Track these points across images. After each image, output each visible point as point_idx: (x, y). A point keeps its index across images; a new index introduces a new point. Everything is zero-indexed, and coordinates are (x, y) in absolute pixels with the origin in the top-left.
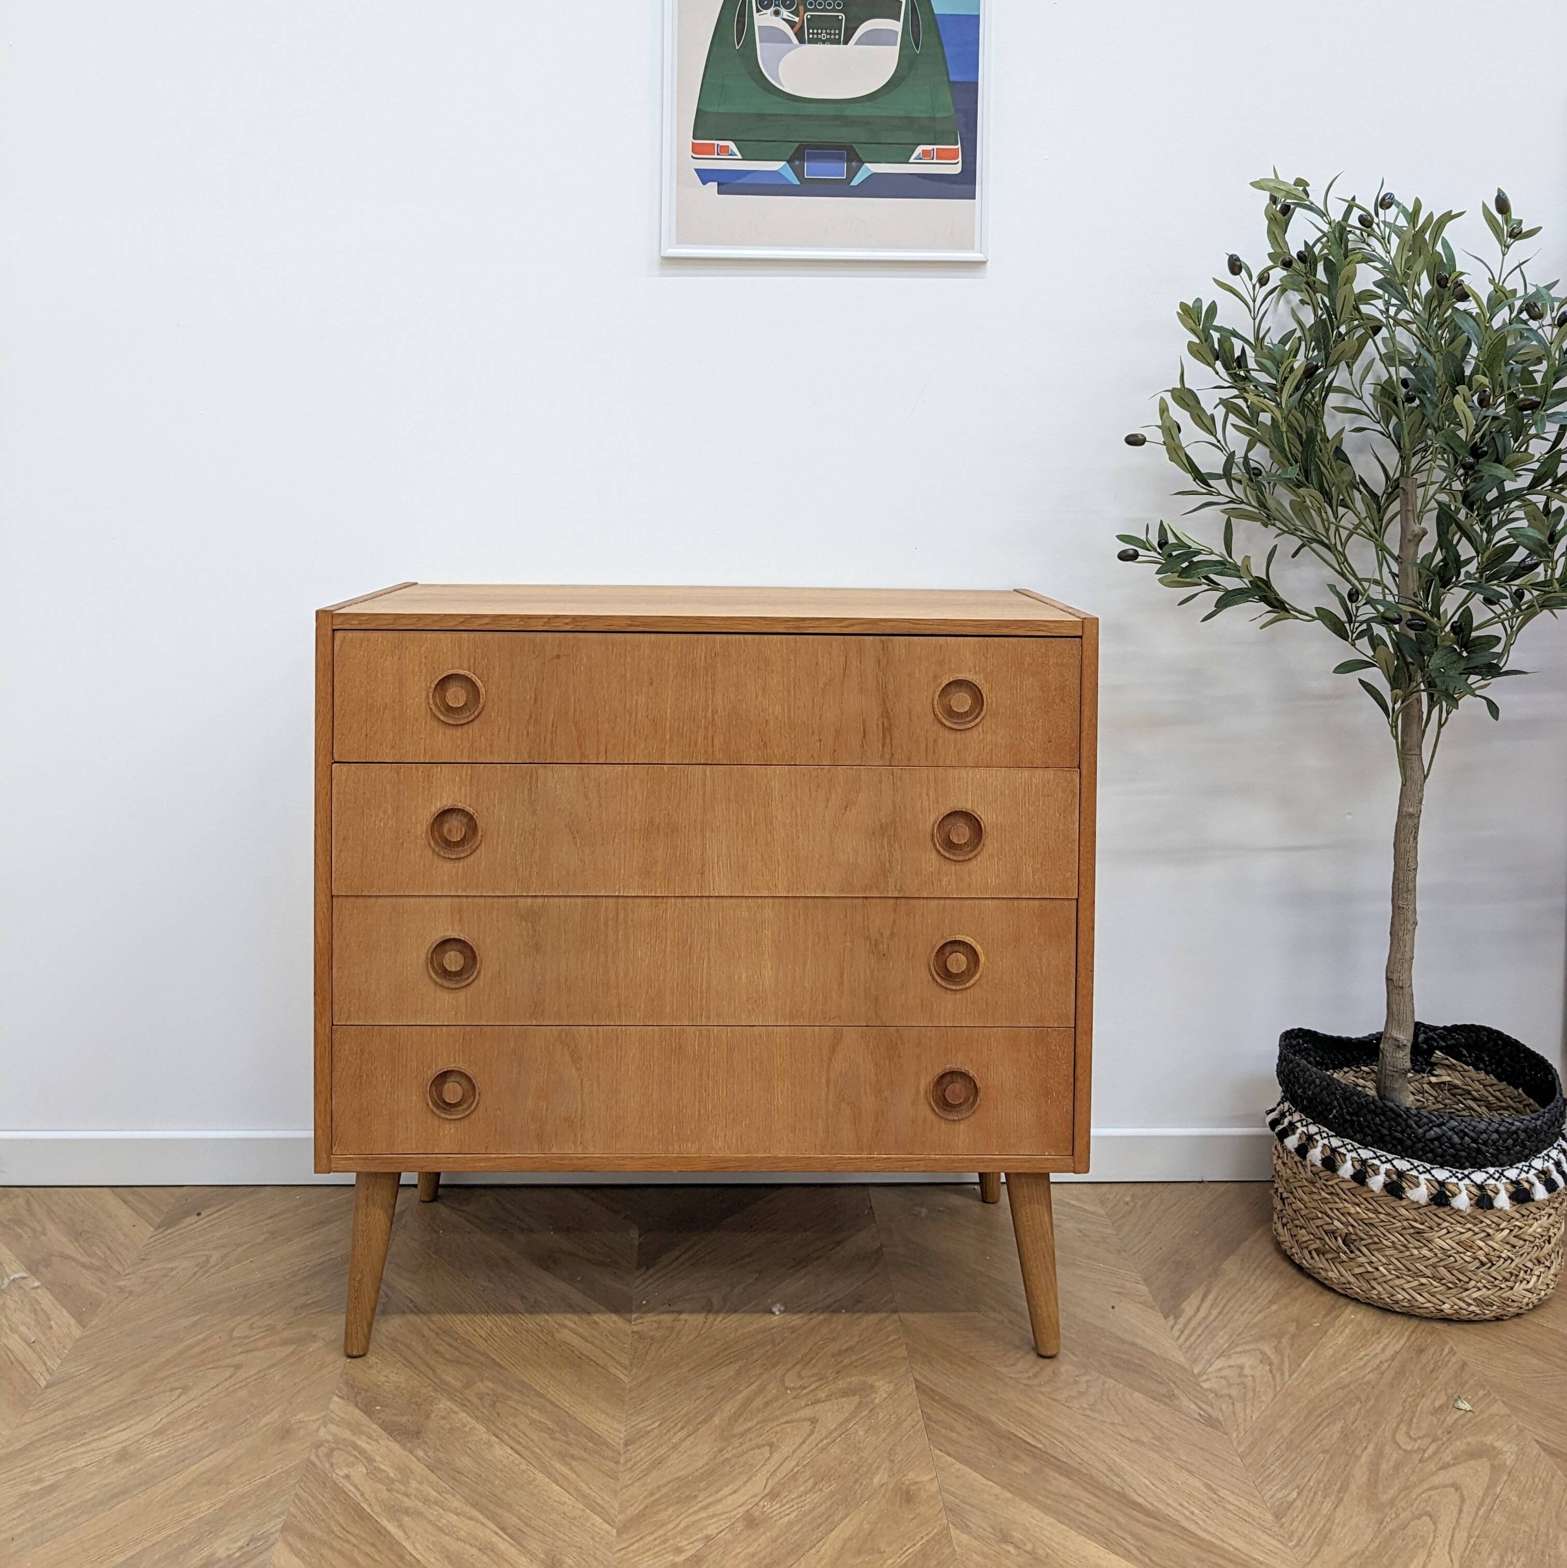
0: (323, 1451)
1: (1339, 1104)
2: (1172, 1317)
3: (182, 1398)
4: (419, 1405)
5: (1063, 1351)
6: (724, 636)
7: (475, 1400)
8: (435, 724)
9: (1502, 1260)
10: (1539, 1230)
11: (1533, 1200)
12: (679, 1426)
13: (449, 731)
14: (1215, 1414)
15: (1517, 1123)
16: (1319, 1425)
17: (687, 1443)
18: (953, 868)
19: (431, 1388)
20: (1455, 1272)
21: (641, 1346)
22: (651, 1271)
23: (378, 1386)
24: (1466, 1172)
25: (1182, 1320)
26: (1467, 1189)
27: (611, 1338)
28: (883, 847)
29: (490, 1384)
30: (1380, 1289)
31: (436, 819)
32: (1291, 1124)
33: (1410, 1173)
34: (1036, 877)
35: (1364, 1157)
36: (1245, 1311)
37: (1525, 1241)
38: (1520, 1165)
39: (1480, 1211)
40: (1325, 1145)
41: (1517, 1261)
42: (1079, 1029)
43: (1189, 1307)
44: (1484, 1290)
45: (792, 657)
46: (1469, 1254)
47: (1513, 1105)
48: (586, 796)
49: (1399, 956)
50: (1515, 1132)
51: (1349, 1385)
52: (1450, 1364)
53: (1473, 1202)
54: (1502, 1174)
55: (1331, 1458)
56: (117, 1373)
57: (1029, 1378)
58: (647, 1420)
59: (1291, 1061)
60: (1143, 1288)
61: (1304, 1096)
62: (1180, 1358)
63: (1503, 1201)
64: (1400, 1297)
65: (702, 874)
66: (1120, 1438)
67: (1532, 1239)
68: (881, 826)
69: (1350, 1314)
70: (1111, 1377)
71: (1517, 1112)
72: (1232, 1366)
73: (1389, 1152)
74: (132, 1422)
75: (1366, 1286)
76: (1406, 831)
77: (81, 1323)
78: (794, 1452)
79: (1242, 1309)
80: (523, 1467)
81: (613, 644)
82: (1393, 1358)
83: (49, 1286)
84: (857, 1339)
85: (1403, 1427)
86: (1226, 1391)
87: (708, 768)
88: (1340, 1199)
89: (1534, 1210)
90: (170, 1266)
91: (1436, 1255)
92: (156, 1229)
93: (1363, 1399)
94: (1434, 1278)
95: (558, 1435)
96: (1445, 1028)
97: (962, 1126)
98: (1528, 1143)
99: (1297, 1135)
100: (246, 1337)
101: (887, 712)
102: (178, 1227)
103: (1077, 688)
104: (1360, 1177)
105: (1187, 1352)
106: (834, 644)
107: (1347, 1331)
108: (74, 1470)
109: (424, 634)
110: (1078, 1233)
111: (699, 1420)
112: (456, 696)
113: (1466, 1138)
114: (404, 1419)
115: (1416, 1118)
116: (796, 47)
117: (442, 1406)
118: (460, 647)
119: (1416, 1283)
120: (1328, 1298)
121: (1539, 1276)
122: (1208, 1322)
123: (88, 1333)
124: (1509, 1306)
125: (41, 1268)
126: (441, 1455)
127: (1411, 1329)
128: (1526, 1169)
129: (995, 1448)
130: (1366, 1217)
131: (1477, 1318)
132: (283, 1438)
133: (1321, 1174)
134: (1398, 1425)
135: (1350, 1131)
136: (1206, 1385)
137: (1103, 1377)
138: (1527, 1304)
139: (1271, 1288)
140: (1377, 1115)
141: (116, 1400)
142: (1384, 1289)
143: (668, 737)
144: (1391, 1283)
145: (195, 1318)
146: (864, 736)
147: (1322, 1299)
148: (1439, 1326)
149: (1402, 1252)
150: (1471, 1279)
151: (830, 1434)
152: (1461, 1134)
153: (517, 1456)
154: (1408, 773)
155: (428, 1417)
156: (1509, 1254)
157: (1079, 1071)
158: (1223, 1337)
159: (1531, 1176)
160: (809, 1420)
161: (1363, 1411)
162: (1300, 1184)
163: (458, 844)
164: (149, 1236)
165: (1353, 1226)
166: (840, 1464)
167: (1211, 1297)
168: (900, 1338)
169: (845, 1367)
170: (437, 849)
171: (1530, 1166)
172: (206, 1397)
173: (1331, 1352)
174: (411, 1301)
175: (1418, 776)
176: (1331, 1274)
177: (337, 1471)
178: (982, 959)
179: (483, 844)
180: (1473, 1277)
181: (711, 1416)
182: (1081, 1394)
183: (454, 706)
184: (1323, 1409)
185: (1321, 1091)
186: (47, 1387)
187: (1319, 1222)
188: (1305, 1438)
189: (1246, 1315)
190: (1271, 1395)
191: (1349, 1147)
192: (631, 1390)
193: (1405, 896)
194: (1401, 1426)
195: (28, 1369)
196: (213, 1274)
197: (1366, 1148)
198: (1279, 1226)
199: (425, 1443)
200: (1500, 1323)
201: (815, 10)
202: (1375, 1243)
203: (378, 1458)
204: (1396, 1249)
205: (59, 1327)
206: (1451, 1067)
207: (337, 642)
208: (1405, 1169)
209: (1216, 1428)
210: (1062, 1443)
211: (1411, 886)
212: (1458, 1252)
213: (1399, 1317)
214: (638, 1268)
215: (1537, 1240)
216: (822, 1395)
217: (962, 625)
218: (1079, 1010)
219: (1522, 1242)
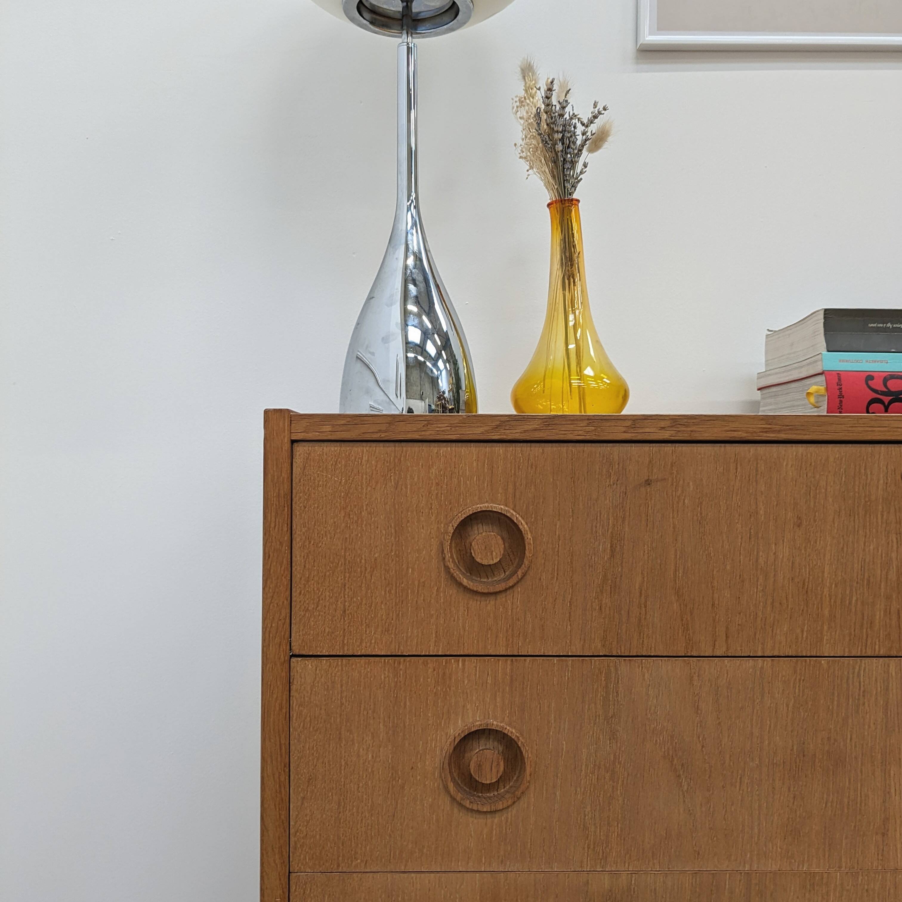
8: (453, 591)
13: (474, 604)
31: (457, 748)
48: (697, 709)
65: (883, 835)
87: (892, 662)
109: (434, 448)
112: (487, 545)
118: (491, 468)
143: (826, 612)
163: (489, 787)
170: (458, 797)
179: (533, 787)
183: (485, 562)
207: (298, 461)
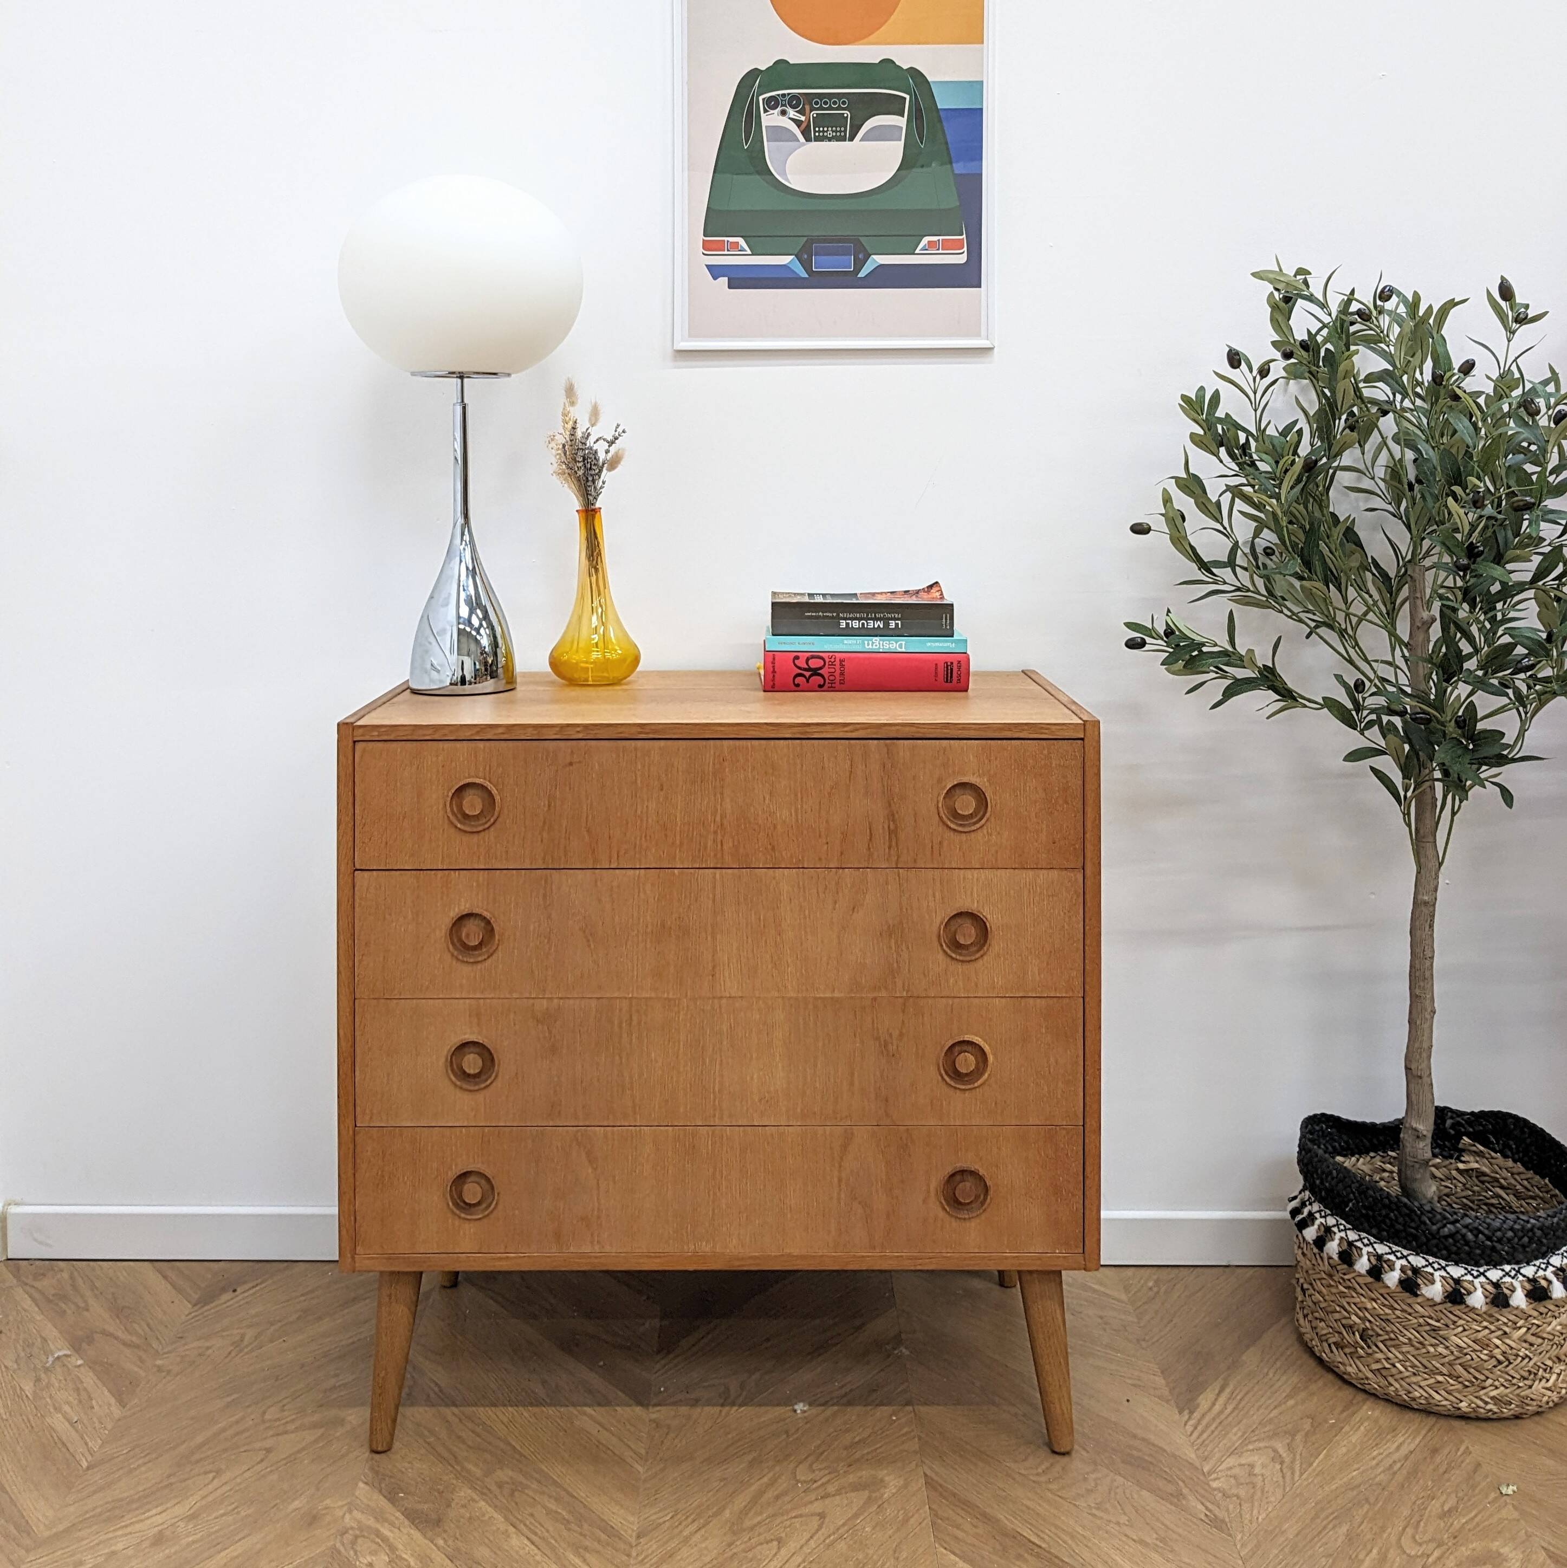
0: (348, 1537)
1: (1355, 1198)
2: (1186, 1412)
3: (216, 1481)
4: (441, 1493)
5: (1076, 1447)
6: (731, 742)
7: (494, 1488)
8: (453, 830)
9: (1520, 1359)
10: (1559, 1328)
11: (1551, 1298)
12: (690, 1520)
13: (466, 838)
14: (1221, 1514)
15: (1532, 1221)
16: (1325, 1528)
17: (698, 1535)
18: (960, 967)
19: (453, 1475)
20: (1472, 1371)
21: (657, 1435)
22: (671, 1356)
23: (403, 1473)
24: (1481, 1270)
25: (1197, 1415)
26: (1482, 1287)
27: (628, 1427)
28: (891, 948)
29: (510, 1473)
30: (1398, 1386)
31: (454, 924)
32: (1311, 1214)
33: (1426, 1269)
34: (1042, 976)
35: (1380, 1252)
36: (1261, 1406)
37: (1544, 1339)
38: (1537, 1263)
39: (1497, 1309)
40: (1342, 1238)
41: (1535, 1359)
42: (1087, 1126)
43: (1204, 1401)
44: (1502, 1388)
45: (798, 761)
46: (1485, 1352)
47: (1541, 1194)
48: (600, 901)
49: (1417, 1045)
50: (1531, 1230)
51: (1360, 1485)
52: (1463, 1465)
53: (1488, 1300)
54: (1518, 1272)
55: (1333, 1563)
56: (154, 1456)
57: (1038, 1474)
58: (660, 1511)
59: (1310, 1151)
60: (1160, 1381)
61: (1322, 1187)
62: (1191, 1455)
63: (1519, 1299)
64: (1417, 1394)
65: (712, 976)
66: (1124, 1539)
67: (1551, 1337)
68: (889, 927)
69: (1368, 1410)
70: (1120, 1474)
71: (1545, 1202)
72: (1243, 1465)
73: (1405, 1248)
74: (169, 1505)
75: (1383, 1382)
76: (1422, 918)
77: (122, 1403)
78: (801, 1547)
79: (1259, 1403)
80: (538, 1558)
81: (623, 751)
82: (1406, 1458)
83: (92, 1364)
84: (869, 1431)
85: (1410, 1531)
86: (1234, 1491)
87: (718, 871)
88: (1357, 1293)
89: (1552, 1307)
90: (208, 1344)
91: (1452, 1353)
92: (195, 1305)
93: (1372, 1500)
94: (1450, 1376)
95: (573, 1526)
96: (1472, 1113)
97: (973, 1224)
98: (1545, 1241)
99: (1316, 1226)
100: (278, 1419)
101: (893, 815)
102: (212, 1305)
103: (1080, 790)
104: (1376, 1272)
105: (1198, 1449)
106: (840, 747)
107: (1362, 1428)
108: (114, 1553)
109: (441, 744)
110: (1100, 1321)
111: (710, 1513)
112: (472, 803)
113: (1480, 1236)
114: (426, 1506)
115: (1430, 1215)
116: (803, 145)
117: (462, 1494)
118: (476, 757)
119: (1432, 1381)
120: (1348, 1392)
121: (1559, 1375)
122: (1223, 1417)
123: (129, 1413)
124: (1528, 1405)
125: (84, 1345)
126: (460, 1544)
127: (1427, 1428)
128: (1543, 1266)
129: (998, 1547)
130: (1382, 1312)
131: (1495, 1416)
132: (310, 1524)
133: (1339, 1268)
134: (1404, 1529)
135: (1366, 1225)
136: (1215, 1485)
137: (1112, 1474)
138: (1548, 1403)
139: (1290, 1382)
140: (1392, 1211)
141: (153, 1481)
142: (1401, 1386)
143: (678, 841)
144: (1407, 1380)
145: (229, 1399)
146: (871, 839)
147: (1340, 1394)
148: (1457, 1424)
149: (1418, 1349)
150: (1487, 1378)
151: (838, 1529)
152: (1475, 1232)
153: (533, 1547)
154: (1422, 860)
155: (449, 1506)
156: (1527, 1352)
157: (1088, 1169)
158: (1235, 1434)
159: (1549, 1273)
160: (819, 1514)
161: (1370, 1514)
162: (1319, 1276)
163: (475, 948)
164: (187, 1313)
165: (1370, 1321)
166: (846, 1561)
167: (1228, 1390)
168: (913, 1431)
169: (858, 1460)
170: (456, 953)
171: (1548, 1263)
172: (238, 1480)
173: (1344, 1450)
174: (437, 1384)
175: (1433, 864)
176: (1349, 1369)
177: (361, 1559)
178: (991, 1058)
179: (500, 948)
180: (1490, 1375)
181: (723, 1509)
182: (1089, 1491)
183: (471, 813)
184: (1330, 1511)
185: (1338, 1183)
186: (88, 1468)
187: (1337, 1316)
188: (1310, 1541)
189: (1261, 1411)
190: (1279, 1495)
191: (1366, 1241)
192: (645, 1481)
193: (1422, 984)
194: (1408, 1529)
195: (72, 1451)
196: (247, 1353)
197: (1382, 1242)
198: (1300, 1316)
199: (445, 1531)
200: (1519, 1421)
201: (821, 108)
202: (1391, 1339)
203: (400, 1547)
204: (1413, 1346)
205: (100, 1406)
206: (1480, 1154)
207: (358, 753)
208: (1420, 1266)
209: (1221, 1530)
210: (1065, 1542)
211: (1427, 974)
212: (1474, 1351)
213: (1417, 1415)
214: (659, 1352)
215: (1556, 1338)
216: (831, 1489)
217: (964, 729)
218: (1087, 1108)
219: (1540, 1341)
